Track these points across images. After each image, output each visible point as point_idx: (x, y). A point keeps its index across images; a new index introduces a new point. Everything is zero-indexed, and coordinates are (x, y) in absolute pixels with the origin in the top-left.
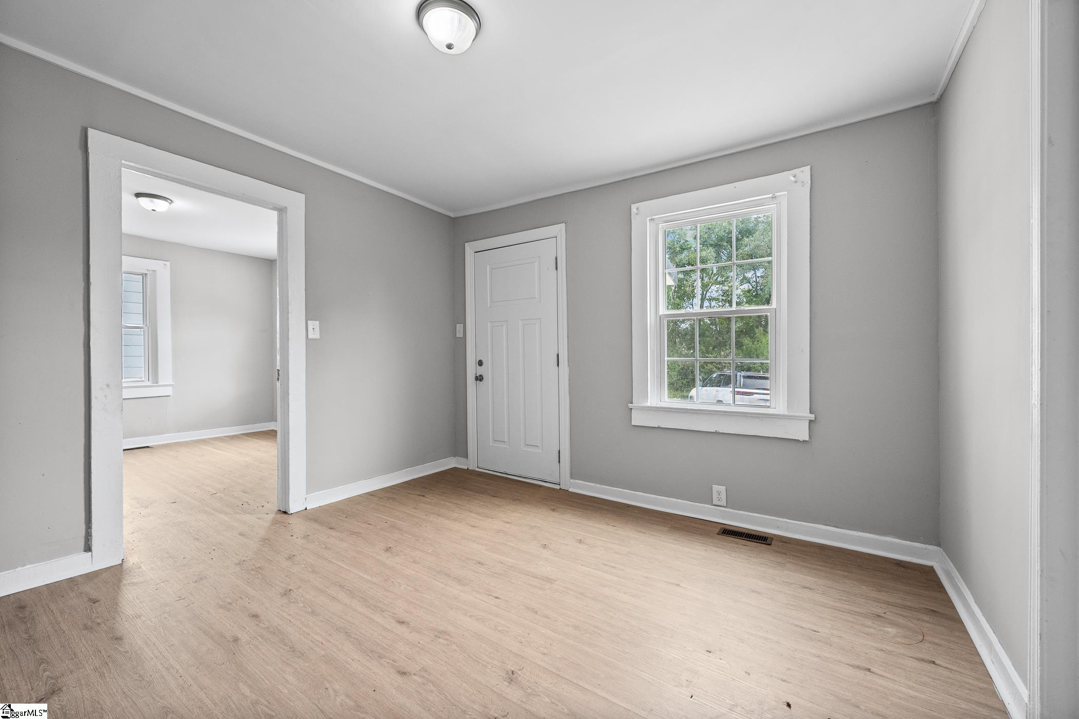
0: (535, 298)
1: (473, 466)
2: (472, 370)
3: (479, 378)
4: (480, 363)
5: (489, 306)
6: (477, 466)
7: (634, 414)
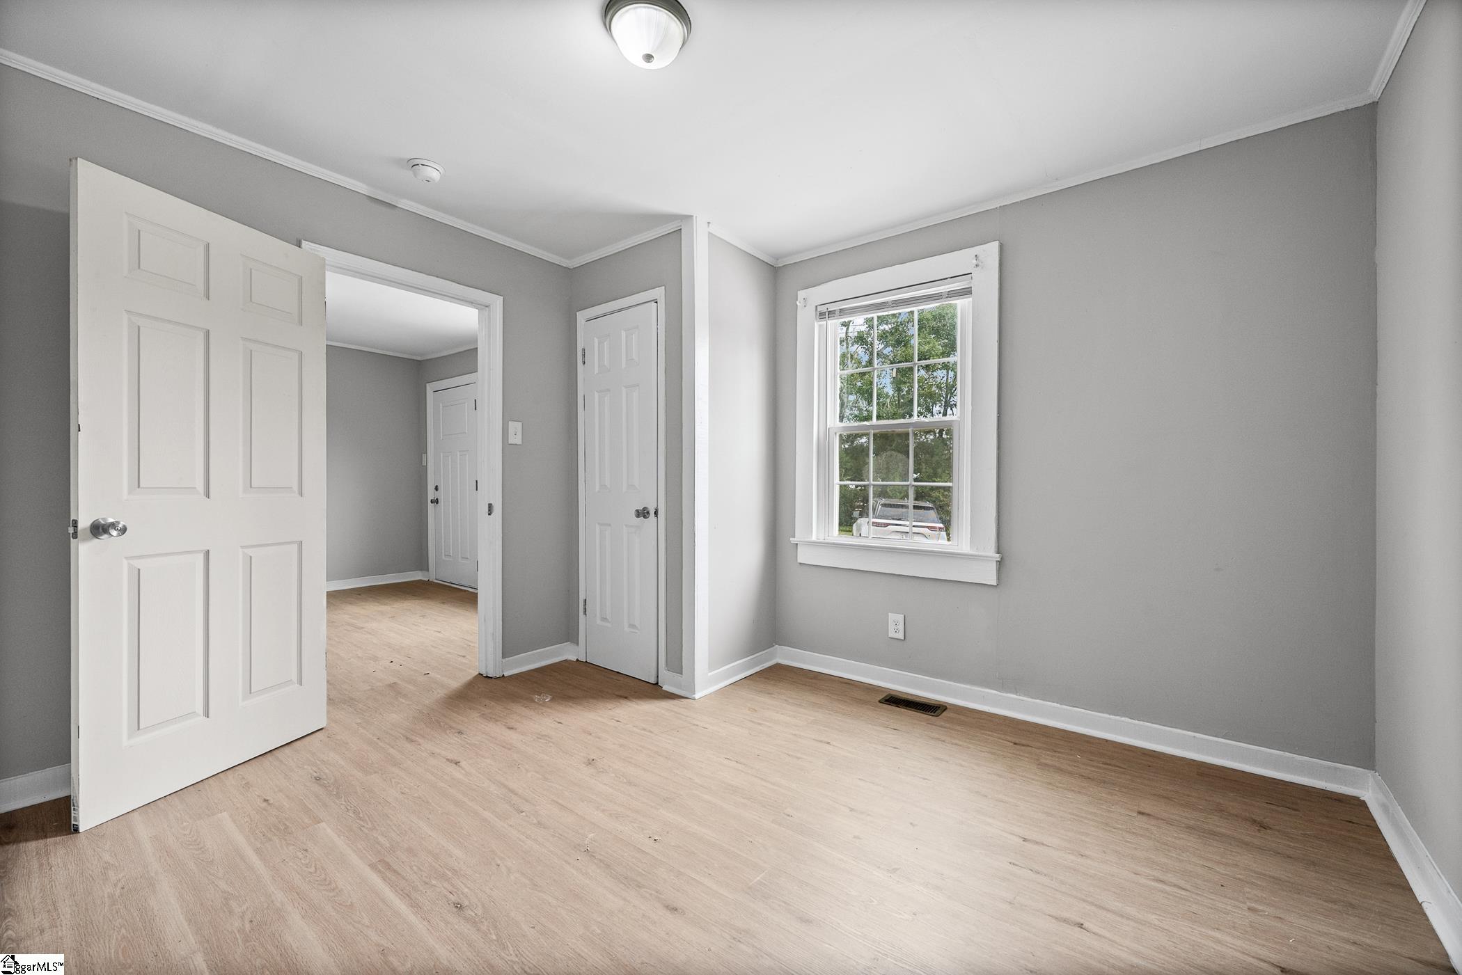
1: (433, 579)
2: (431, 495)
3: (436, 501)
4: (436, 488)
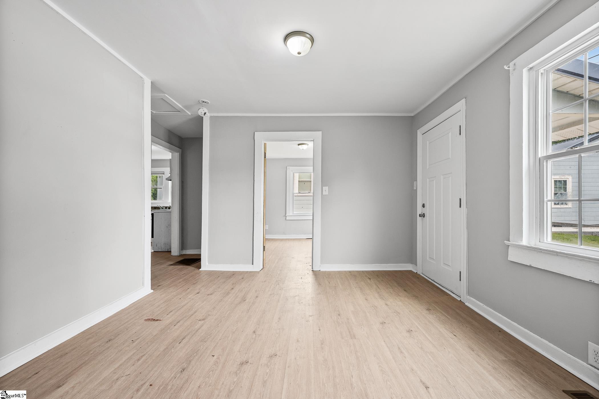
0: (450, 158)
2: (420, 210)
3: (423, 215)
4: (423, 206)
5: (428, 168)
6: (421, 272)
7: (511, 250)
